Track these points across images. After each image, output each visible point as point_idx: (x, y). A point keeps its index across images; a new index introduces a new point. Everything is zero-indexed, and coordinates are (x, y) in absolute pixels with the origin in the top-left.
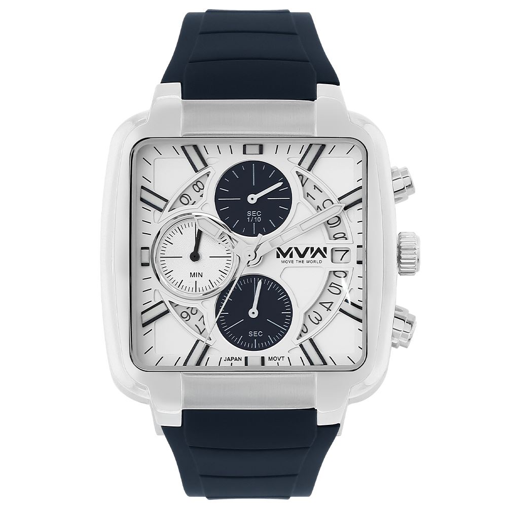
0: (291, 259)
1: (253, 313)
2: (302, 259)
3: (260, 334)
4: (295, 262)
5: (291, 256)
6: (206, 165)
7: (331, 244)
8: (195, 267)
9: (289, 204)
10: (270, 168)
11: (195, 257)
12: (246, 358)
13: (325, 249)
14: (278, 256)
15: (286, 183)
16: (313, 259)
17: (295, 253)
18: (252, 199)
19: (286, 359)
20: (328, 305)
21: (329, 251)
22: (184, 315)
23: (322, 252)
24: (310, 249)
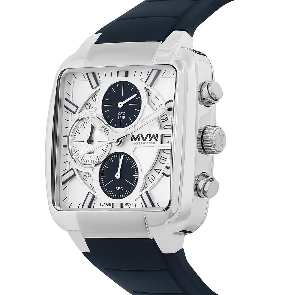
0: (139, 142)
1: (118, 176)
2: (144, 142)
3: (122, 189)
4: (140, 143)
5: (139, 140)
6: (98, 84)
7: (160, 132)
8: (90, 147)
9: (139, 107)
10: (131, 85)
11: (90, 141)
12: (113, 203)
13: (157, 135)
14: (132, 140)
15: (139, 95)
16: (150, 142)
17: (141, 138)
18: (121, 105)
19: (134, 204)
20: (158, 171)
21: (159, 136)
22: (85, 177)
23: (155, 137)
24: (149, 135)
